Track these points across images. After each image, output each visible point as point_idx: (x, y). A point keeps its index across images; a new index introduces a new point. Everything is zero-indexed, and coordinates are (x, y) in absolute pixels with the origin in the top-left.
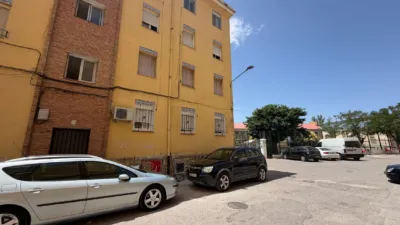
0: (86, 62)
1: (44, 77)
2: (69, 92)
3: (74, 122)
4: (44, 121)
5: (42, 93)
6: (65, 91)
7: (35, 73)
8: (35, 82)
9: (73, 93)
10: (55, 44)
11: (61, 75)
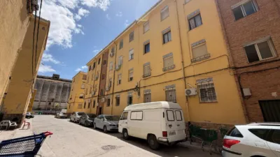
0: (258, 44)
1: (236, 68)
2: (257, 72)
3: (274, 94)
4: (249, 97)
5: (239, 78)
6: (254, 72)
7: (230, 68)
8: (232, 73)
9: (261, 71)
10: (232, 45)
11: (246, 62)
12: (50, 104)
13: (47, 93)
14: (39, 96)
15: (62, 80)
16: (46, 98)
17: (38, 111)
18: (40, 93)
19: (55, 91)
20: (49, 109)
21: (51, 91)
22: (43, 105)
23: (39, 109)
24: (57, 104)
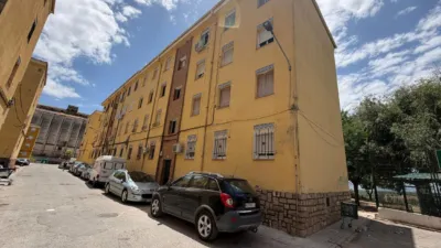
12: (60, 149)
13: (57, 133)
14: (44, 136)
15: (81, 115)
16: (54, 139)
17: (41, 158)
18: (46, 131)
19: (69, 130)
20: (58, 156)
21: (63, 131)
22: (49, 149)
23: (43, 155)
24: (69, 150)
